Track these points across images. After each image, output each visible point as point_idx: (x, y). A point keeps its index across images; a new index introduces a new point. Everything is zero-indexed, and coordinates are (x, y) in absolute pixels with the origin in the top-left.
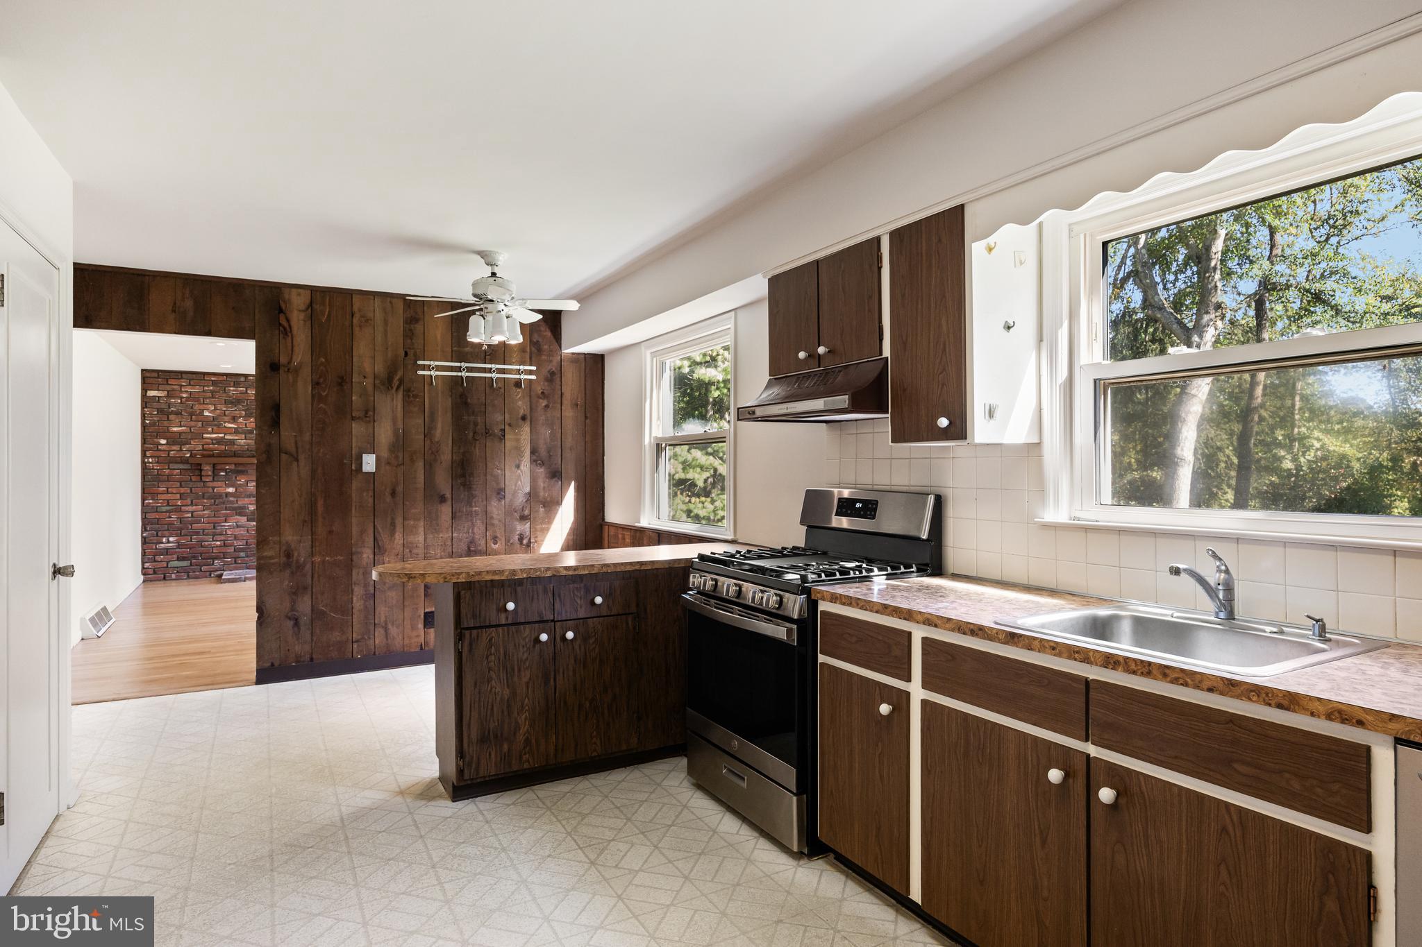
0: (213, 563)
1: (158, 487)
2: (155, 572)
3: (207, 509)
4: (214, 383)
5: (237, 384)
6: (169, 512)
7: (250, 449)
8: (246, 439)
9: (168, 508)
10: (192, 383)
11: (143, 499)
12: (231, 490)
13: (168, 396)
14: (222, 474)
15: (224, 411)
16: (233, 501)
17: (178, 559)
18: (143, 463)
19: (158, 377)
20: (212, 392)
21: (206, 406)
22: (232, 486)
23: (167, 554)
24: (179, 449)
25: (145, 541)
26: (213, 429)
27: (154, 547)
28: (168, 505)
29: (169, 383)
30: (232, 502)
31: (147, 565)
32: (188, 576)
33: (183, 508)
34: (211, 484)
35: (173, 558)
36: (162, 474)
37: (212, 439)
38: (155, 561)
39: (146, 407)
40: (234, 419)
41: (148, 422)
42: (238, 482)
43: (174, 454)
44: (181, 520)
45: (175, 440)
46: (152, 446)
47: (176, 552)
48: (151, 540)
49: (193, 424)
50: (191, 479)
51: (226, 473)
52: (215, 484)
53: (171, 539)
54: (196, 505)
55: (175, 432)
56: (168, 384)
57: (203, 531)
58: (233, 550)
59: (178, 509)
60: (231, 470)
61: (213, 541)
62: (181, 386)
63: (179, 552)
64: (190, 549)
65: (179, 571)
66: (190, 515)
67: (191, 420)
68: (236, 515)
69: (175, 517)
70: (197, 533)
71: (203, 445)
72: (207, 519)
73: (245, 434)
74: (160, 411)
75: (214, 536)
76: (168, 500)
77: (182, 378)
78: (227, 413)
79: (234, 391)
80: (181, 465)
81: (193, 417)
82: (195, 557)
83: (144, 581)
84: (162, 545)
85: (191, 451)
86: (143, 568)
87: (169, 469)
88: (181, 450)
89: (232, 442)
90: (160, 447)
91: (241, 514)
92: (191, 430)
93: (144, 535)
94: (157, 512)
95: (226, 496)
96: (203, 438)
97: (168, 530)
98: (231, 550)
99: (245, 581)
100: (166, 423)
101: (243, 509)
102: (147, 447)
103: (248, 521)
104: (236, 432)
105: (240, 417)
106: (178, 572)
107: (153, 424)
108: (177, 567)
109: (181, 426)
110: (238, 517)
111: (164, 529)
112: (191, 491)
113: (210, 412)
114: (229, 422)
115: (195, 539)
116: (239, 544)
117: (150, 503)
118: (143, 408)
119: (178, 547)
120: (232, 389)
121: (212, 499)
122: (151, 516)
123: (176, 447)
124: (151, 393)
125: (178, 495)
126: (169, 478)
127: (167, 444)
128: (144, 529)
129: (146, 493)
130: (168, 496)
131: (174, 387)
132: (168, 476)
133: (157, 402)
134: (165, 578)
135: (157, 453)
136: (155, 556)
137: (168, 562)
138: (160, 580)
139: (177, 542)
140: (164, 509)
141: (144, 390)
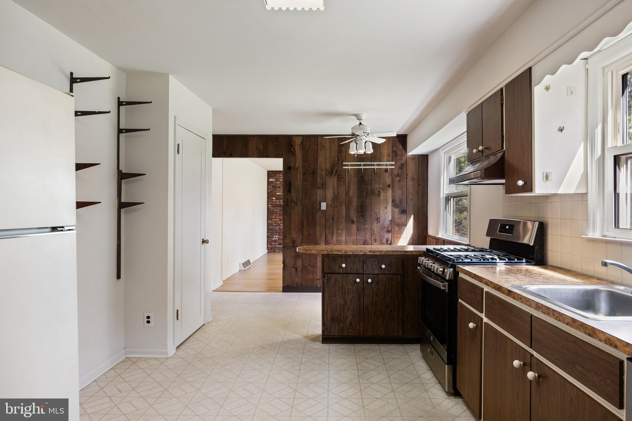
1: (272, 216)
2: (271, 249)
6: (275, 226)
9: (276, 224)
11: (268, 221)
13: (276, 181)
17: (279, 244)
18: (268, 207)
19: (273, 174)
23: (275, 242)
25: (268, 237)
27: (271, 239)
28: (276, 223)
31: (269, 246)
33: (280, 224)
35: (277, 244)
38: (271, 245)
41: (269, 191)
43: (277, 203)
44: (280, 229)
45: (278, 198)
46: (270, 200)
47: (278, 242)
48: (270, 236)
53: (276, 236)
55: (278, 195)
56: (276, 176)
62: (280, 177)
69: (278, 228)
74: (273, 186)
77: (280, 174)
80: (280, 207)
83: (268, 252)
84: (274, 238)
86: (267, 247)
87: (276, 209)
88: (280, 202)
90: (273, 201)
93: (268, 234)
94: (272, 226)
97: (276, 233)
100: (275, 191)
107: (271, 192)
108: (278, 248)
109: (280, 192)
111: (274, 232)
117: (269, 222)
118: (268, 186)
119: (279, 240)
122: (270, 227)
123: (278, 201)
124: (271, 180)
125: (279, 220)
126: (276, 213)
127: (275, 199)
128: (268, 232)
129: (269, 218)
130: (276, 220)
131: (278, 177)
132: (275, 212)
133: (273, 183)
134: (274, 252)
135: (272, 203)
136: (271, 242)
137: (275, 245)
138: (273, 252)
139: (278, 237)
140: (274, 225)
141: (268, 179)
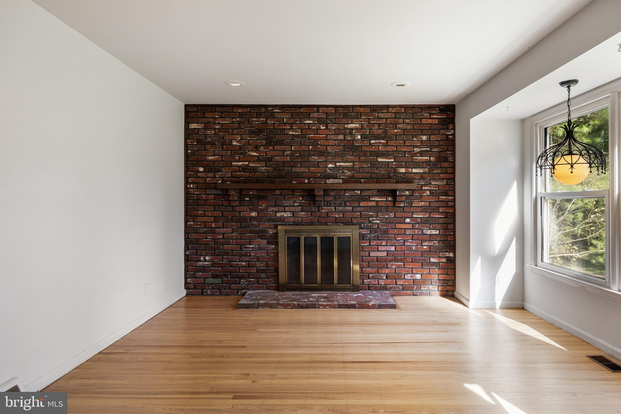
0: (240, 282)
1: (198, 211)
2: (195, 288)
3: (235, 231)
4: (241, 115)
5: (259, 115)
6: (205, 233)
7: (269, 176)
8: (266, 166)
9: (205, 230)
10: (223, 116)
11: (186, 221)
12: (254, 214)
13: (205, 128)
14: (247, 199)
15: (249, 140)
16: (256, 225)
17: (213, 276)
18: (186, 189)
19: (198, 112)
20: (239, 123)
21: (234, 136)
22: (255, 211)
23: (204, 272)
24: (213, 176)
25: (187, 259)
26: (239, 157)
27: (194, 265)
28: (205, 227)
29: (206, 116)
30: (255, 226)
31: (189, 280)
32: (220, 292)
33: (216, 230)
34: (238, 209)
35: (208, 275)
36: (201, 199)
37: (239, 167)
38: (195, 277)
39: (189, 139)
40: (256, 148)
41: (189, 151)
42: (260, 207)
43: (209, 180)
44: (215, 240)
45: (211, 168)
46: (193, 173)
47: (211, 270)
48: (192, 258)
49: (224, 153)
50: (222, 204)
51: (250, 199)
52: (242, 209)
53: (207, 258)
54: (226, 228)
55: (210, 161)
56: (205, 117)
57: (232, 252)
58: (255, 271)
59: (212, 231)
60: (254, 196)
61: (240, 261)
62: (215, 118)
63: (214, 270)
64: (222, 267)
65: (214, 287)
66: (221, 237)
67: (223, 150)
68: (258, 238)
69: (210, 238)
70: (227, 254)
71: (232, 172)
72: (235, 241)
73: (265, 161)
74: (199, 142)
75: (240, 256)
76: (205, 223)
77: (216, 112)
78: (251, 141)
79: (256, 121)
80: (214, 190)
81: (224, 146)
82: (225, 276)
83: (187, 295)
84: (201, 263)
85: (222, 178)
86: (186, 283)
87: (205, 194)
88: (215, 177)
89: (255, 169)
90: (199, 175)
91: (262, 237)
92: (222, 158)
93: (187, 253)
94: (196, 233)
95: (250, 221)
96: (232, 166)
97: (205, 249)
98: (254, 270)
100: (203, 153)
101: (263, 233)
102: (189, 175)
103: (268, 244)
104: (258, 160)
105: (262, 146)
106: (212, 288)
107: (193, 154)
108: (212, 284)
109: (215, 155)
110: (259, 240)
111: (201, 248)
112: (223, 214)
113: (237, 142)
114: (252, 151)
115: (226, 259)
116: (260, 265)
117: (191, 225)
118: (186, 140)
119: (212, 266)
120: (254, 119)
121: (239, 222)
122: (193, 236)
123: (211, 175)
124: (193, 126)
125: (213, 218)
126: (206, 203)
127: (204, 171)
128: (187, 248)
129: (189, 215)
130: (205, 219)
131: (210, 119)
132: (205, 200)
133: (198, 133)
134: (202, 293)
135: (196, 180)
136: (195, 272)
137: (205, 279)
138: (198, 295)
139: (211, 261)
140: (202, 230)
141: (187, 123)
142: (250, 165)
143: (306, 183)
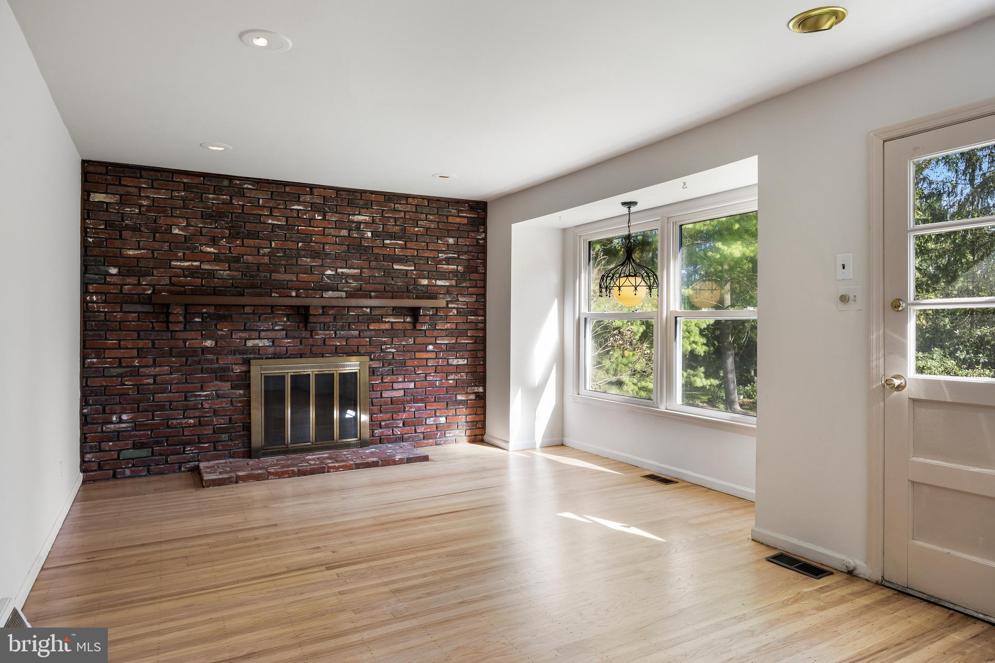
0: (184, 451)
1: (106, 339)
2: (100, 468)
3: (176, 371)
4: (187, 187)
5: (218, 190)
6: (121, 376)
7: (235, 285)
8: (230, 269)
9: (120, 370)
10: (155, 185)
11: (84, 357)
12: (209, 343)
13: (122, 203)
14: (197, 320)
15: (201, 228)
16: (212, 360)
17: (135, 447)
18: (84, 303)
19: (107, 174)
20: (184, 199)
21: (175, 220)
22: (210, 338)
23: (118, 440)
24: (136, 282)
25: (85, 421)
26: (184, 254)
27: (99, 430)
28: (120, 366)
29: (123, 183)
30: (211, 362)
31: (88, 457)
32: (148, 471)
33: (142, 370)
34: (182, 335)
35: (127, 445)
36: (112, 319)
37: (183, 269)
38: (101, 451)
39: (89, 218)
40: (214, 241)
41: (91, 240)
42: (220, 333)
43: (129, 289)
44: (138, 388)
45: (130, 268)
46: (96, 277)
47: (131, 436)
48: (95, 419)
49: (156, 245)
50: (153, 327)
51: (202, 319)
52: (187, 335)
53: (125, 417)
54: (160, 366)
55: (130, 257)
56: (120, 184)
57: (171, 405)
58: (211, 432)
59: (135, 373)
60: (210, 315)
61: (184, 418)
62: (140, 188)
63: (137, 436)
64: (152, 431)
65: (136, 463)
66: (151, 381)
67: (154, 240)
68: (216, 380)
69: (130, 383)
70: (162, 408)
71: (170, 277)
72: (176, 386)
73: (229, 262)
74: (109, 224)
75: (185, 411)
76: (120, 359)
77: (141, 177)
78: (204, 230)
79: (214, 199)
80: (139, 306)
81: (157, 235)
82: (158, 443)
83: (84, 482)
84: (112, 426)
85: (154, 286)
86: (83, 461)
87: (121, 312)
88: (139, 284)
89: (211, 274)
90: (108, 279)
91: (222, 379)
92: (153, 254)
93: (85, 411)
94: (104, 376)
95: (203, 353)
96: (170, 267)
97: (120, 403)
98: (209, 430)
99: (236, 482)
100: (118, 243)
101: (225, 371)
102: (90, 279)
103: (232, 388)
104: (217, 259)
105: (223, 238)
106: (134, 466)
107: (98, 244)
108: (133, 459)
109: (139, 248)
110: (218, 383)
111: (114, 402)
112: (153, 344)
113: (180, 229)
114: (207, 245)
115: (158, 416)
116: (220, 422)
117: (93, 363)
118: (83, 220)
119: (135, 428)
120: (211, 196)
121: (182, 356)
122: (96, 382)
123: (132, 280)
124: (98, 197)
125: (135, 351)
126: (122, 326)
127: (119, 274)
128: (84, 403)
129: (88, 347)
130: (120, 353)
131: (130, 189)
132: (120, 322)
133: (107, 210)
134: (114, 476)
135: (104, 288)
136: (100, 442)
137: (119, 452)
138: (107, 479)
139: (132, 421)
140: (114, 372)
141: (86, 193)
142: (203, 267)
143: (293, 297)
